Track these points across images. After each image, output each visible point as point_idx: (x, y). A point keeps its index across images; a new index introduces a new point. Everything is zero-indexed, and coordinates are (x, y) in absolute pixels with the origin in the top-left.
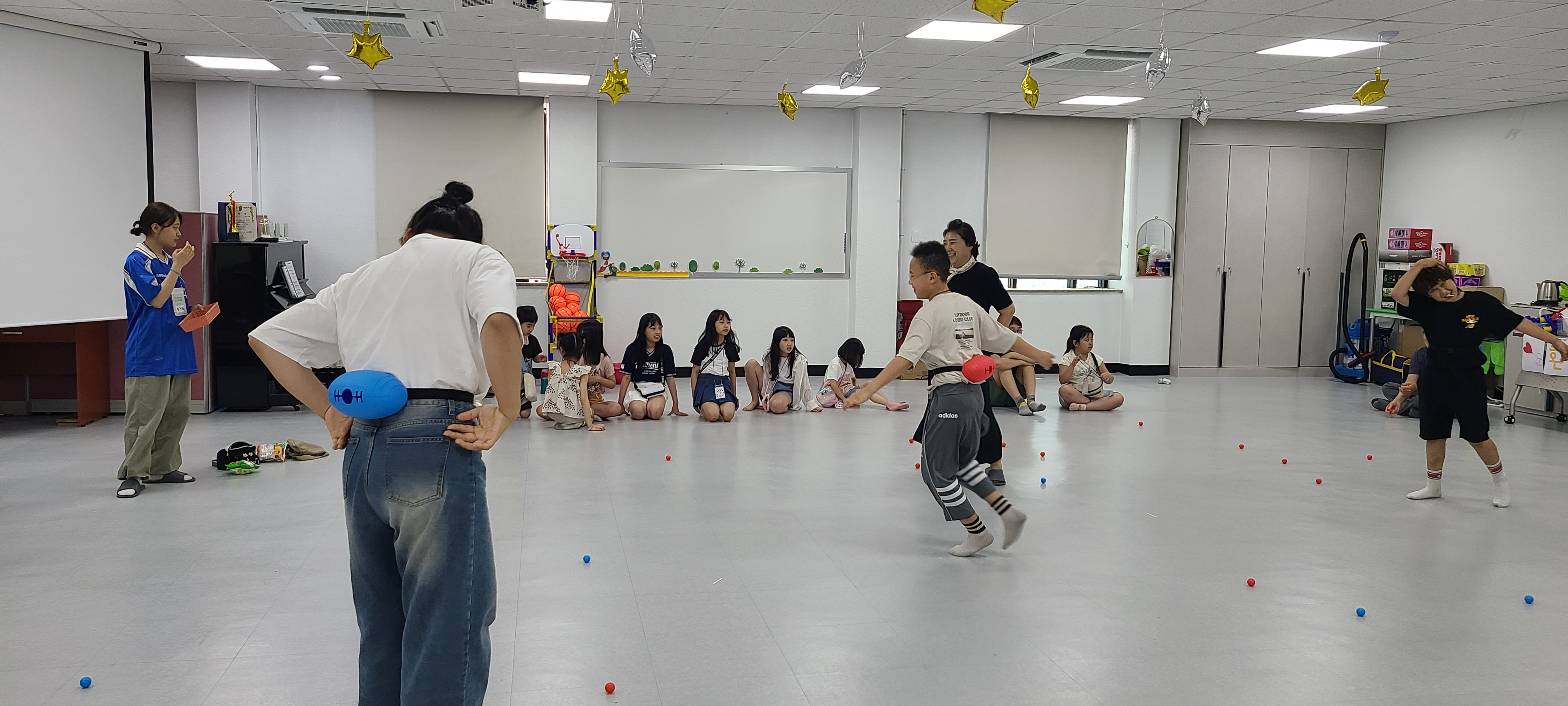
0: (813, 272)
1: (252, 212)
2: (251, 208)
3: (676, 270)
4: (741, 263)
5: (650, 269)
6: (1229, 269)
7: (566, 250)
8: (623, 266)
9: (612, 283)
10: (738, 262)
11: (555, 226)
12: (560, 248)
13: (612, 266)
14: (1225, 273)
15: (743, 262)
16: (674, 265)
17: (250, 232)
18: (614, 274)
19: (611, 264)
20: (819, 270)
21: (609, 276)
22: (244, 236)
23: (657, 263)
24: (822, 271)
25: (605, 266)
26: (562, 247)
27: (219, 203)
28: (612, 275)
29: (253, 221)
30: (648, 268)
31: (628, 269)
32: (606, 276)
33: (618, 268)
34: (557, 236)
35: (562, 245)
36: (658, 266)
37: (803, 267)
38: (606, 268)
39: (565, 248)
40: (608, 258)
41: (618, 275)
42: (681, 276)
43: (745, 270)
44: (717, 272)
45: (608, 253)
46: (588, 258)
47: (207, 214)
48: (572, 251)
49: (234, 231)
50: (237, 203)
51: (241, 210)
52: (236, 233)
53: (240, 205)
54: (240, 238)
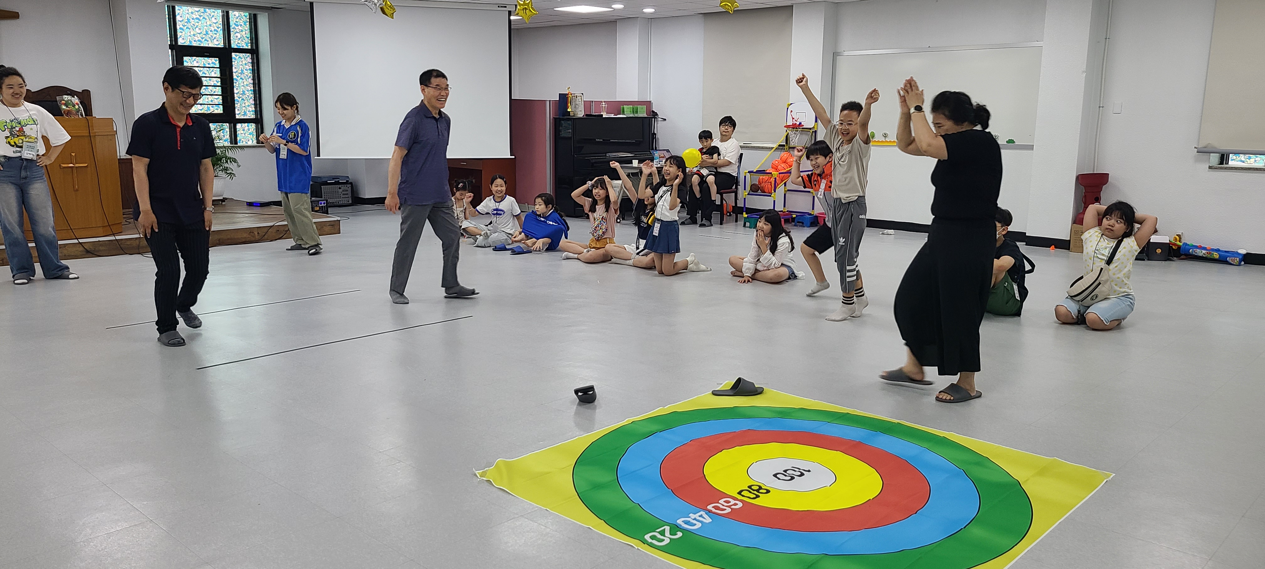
1: (582, 99)
2: (581, 96)
3: (887, 139)
7: (796, 122)
11: (791, 104)
16: (885, 135)
17: (581, 111)
20: (1010, 142)
22: (578, 113)
24: (1015, 142)
26: (794, 120)
27: (559, 94)
29: (581, 104)
34: (792, 111)
35: (794, 118)
46: (810, 129)
47: (550, 101)
48: (800, 123)
49: (569, 110)
50: (574, 94)
51: (577, 97)
52: (570, 112)
53: (576, 95)
54: (571, 114)
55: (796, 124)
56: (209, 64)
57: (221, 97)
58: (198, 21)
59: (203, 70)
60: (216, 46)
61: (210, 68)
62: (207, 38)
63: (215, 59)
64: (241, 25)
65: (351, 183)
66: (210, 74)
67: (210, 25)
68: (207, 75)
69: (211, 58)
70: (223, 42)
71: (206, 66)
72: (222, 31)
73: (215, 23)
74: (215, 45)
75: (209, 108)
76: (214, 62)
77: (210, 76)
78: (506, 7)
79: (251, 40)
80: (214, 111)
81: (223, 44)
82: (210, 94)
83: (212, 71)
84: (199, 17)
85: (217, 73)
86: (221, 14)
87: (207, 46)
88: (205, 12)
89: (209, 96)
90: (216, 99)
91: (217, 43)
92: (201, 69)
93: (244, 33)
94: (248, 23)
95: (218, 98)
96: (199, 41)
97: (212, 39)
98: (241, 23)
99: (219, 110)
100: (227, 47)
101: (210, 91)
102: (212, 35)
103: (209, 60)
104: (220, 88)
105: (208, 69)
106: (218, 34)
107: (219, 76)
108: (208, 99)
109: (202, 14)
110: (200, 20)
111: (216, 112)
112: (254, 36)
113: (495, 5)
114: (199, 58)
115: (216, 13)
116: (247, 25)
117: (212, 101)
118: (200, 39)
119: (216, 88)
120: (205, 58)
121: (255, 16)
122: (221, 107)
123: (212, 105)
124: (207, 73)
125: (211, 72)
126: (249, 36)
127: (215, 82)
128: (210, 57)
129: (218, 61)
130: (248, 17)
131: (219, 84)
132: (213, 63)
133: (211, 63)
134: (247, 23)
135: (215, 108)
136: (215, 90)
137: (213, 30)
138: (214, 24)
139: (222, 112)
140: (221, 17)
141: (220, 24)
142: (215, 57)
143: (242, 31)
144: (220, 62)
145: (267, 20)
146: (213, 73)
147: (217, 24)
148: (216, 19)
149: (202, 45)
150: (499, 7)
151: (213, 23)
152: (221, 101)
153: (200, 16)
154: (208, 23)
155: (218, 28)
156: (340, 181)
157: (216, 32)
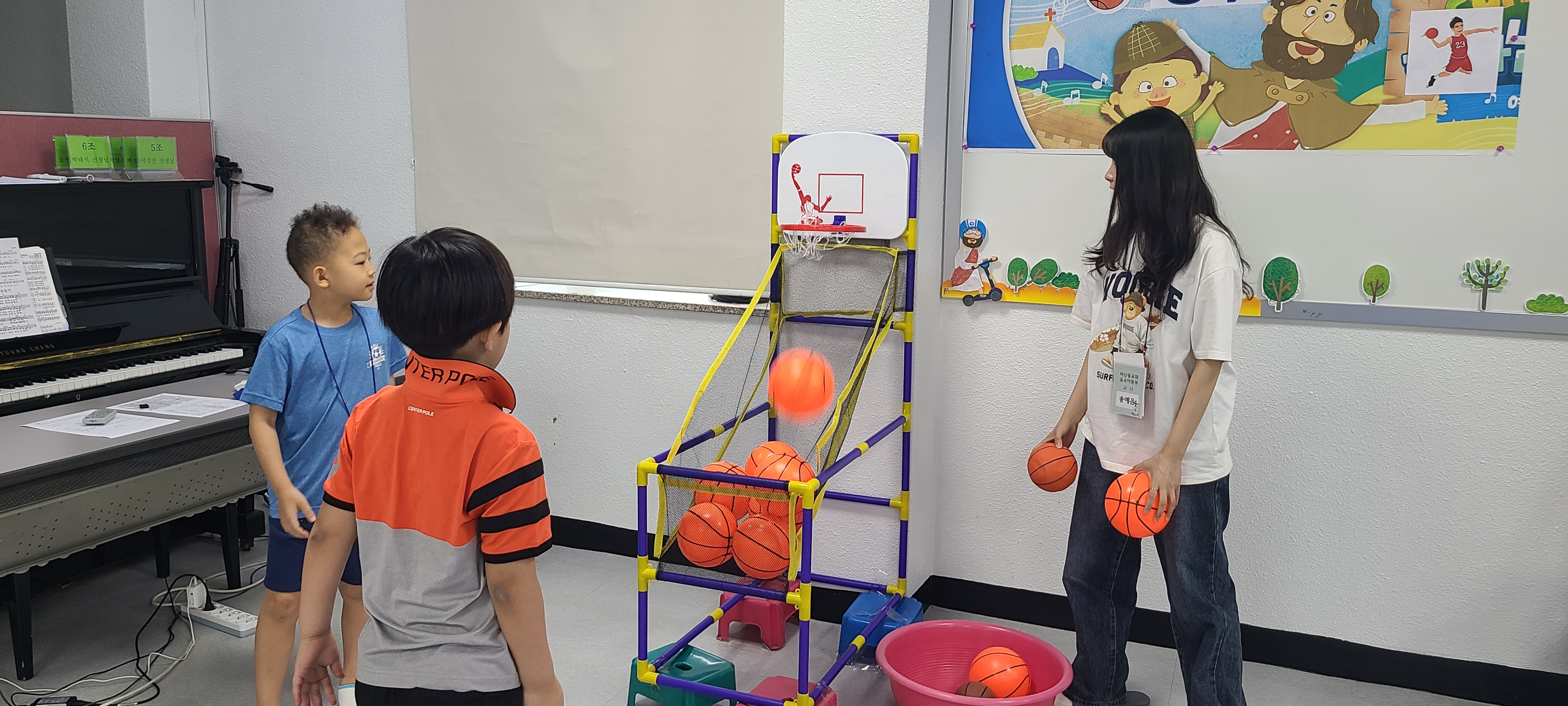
9: (993, 320)
11: (792, 138)
15: (1500, 271)
34: (796, 169)
44: (1381, 302)
46: (886, 243)
48: (839, 219)
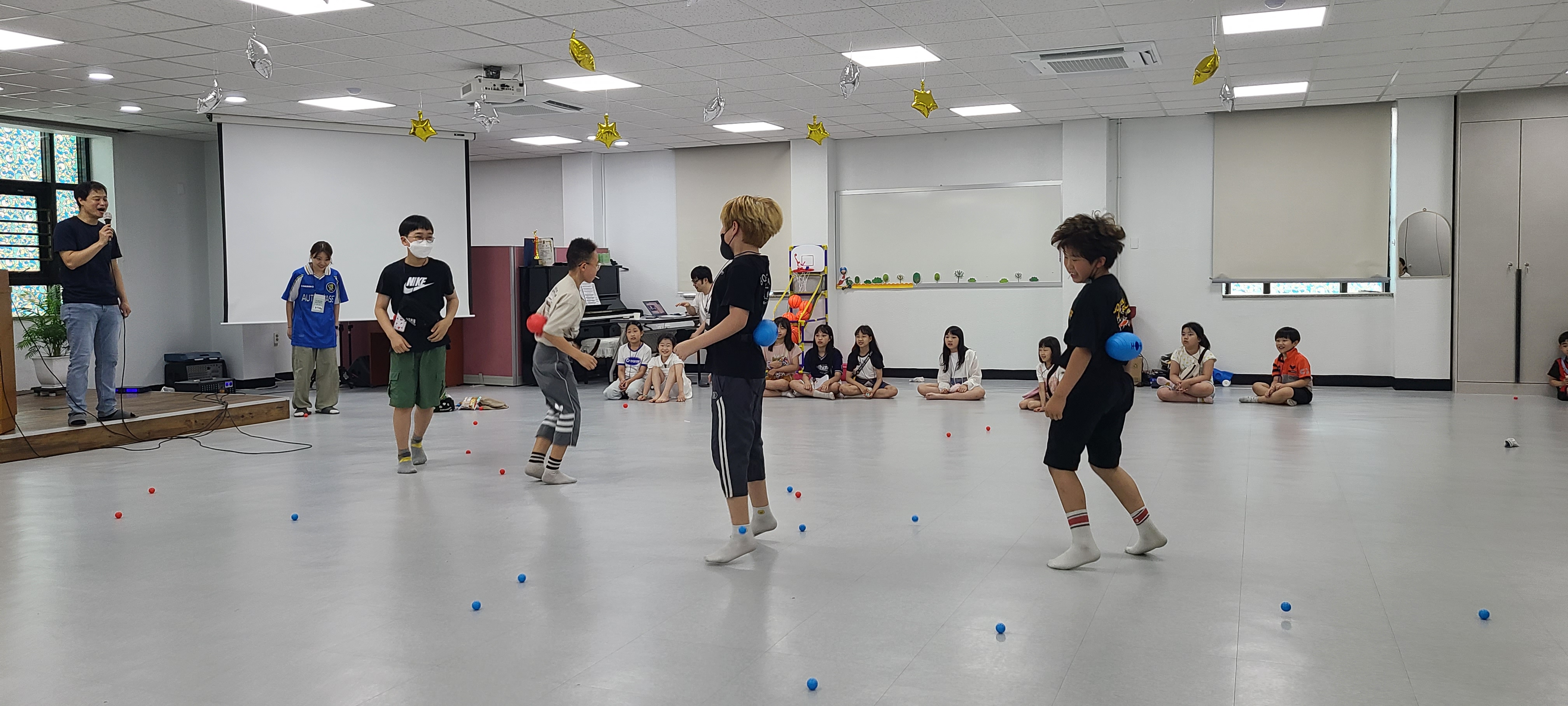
0: (1029, 281)
1: (550, 245)
2: (550, 242)
3: (902, 282)
4: (959, 274)
5: (880, 281)
6: (1527, 265)
7: (803, 267)
8: (857, 279)
9: (850, 294)
10: (957, 273)
11: (795, 247)
12: (798, 265)
13: (849, 279)
14: (1519, 272)
15: (962, 274)
16: (900, 277)
17: (550, 259)
18: (850, 287)
19: (847, 278)
20: (1034, 279)
21: (846, 288)
22: (546, 261)
23: (885, 276)
24: (1038, 280)
25: (843, 280)
26: (799, 264)
27: (525, 239)
28: (848, 287)
29: (551, 251)
30: (877, 281)
31: (862, 282)
32: (843, 289)
33: (854, 281)
34: (796, 255)
35: (799, 262)
36: (886, 279)
37: (1018, 276)
38: (843, 281)
39: (801, 265)
40: (845, 273)
41: (853, 287)
42: (907, 287)
43: (964, 280)
44: (938, 282)
45: (845, 269)
46: (819, 273)
47: (514, 247)
48: (807, 268)
49: (537, 258)
50: (540, 239)
51: (544, 243)
52: (538, 260)
53: (543, 240)
54: (540, 263)
55: (802, 268)
56: (22, 204)
57: (37, 250)
58: (9, 146)
59: (15, 212)
60: (32, 180)
61: (25, 210)
62: (21, 168)
63: (31, 197)
64: (66, 153)
65: (223, 362)
66: (24, 218)
67: (25, 152)
68: (19, 220)
69: (25, 197)
70: (41, 175)
71: (19, 207)
72: (40, 160)
73: (32, 150)
74: (31, 178)
75: (20, 264)
76: (30, 201)
77: (23, 220)
78: (463, 135)
79: (78, 173)
80: (29, 268)
81: (41, 178)
82: (23, 244)
83: (27, 214)
84: (10, 141)
85: (33, 216)
86: (40, 137)
87: (21, 180)
88: (18, 134)
89: (21, 248)
90: (32, 252)
91: (34, 176)
92: (12, 211)
93: (70, 163)
94: (76, 150)
95: (34, 251)
96: (9, 172)
97: (27, 171)
98: (66, 151)
99: (35, 266)
100: (49, 181)
101: (23, 241)
102: (27, 165)
103: (22, 199)
104: (37, 236)
105: (20, 210)
106: (35, 165)
107: (36, 220)
108: (20, 252)
109: (14, 137)
110: (11, 144)
111: (31, 270)
112: (84, 167)
113: (450, 133)
114: (10, 196)
115: (34, 135)
116: (74, 153)
117: (25, 255)
118: (11, 169)
119: (31, 237)
120: (17, 196)
121: (87, 141)
122: (38, 262)
123: (25, 261)
124: (20, 217)
125: (25, 216)
126: (76, 167)
127: (31, 229)
128: (23, 195)
129: (35, 200)
130: (75, 143)
131: (36, 231)
132: (28, 203)
133: (25, 203)
134: (74, 151)
135: (30, 264)
136: (29, 239)
137: (29, 159)
138: (30, 151)
139: (38, 270)
140: (40, 142)
141: (38, 151)
142: (30, 196)
143: (67, 161)
144: (37, 202)
145: (112, 146)
146: (27, 216)
147: (34, 151)
148: (33, 143)
149: (14, 179)
150: (455, 135)
151: (30, 149)
152: (38, 255)
153: (12, 139)
154: (23, 149)
155: (36, 156)
156: (210, 359)
157: (32, 162)
